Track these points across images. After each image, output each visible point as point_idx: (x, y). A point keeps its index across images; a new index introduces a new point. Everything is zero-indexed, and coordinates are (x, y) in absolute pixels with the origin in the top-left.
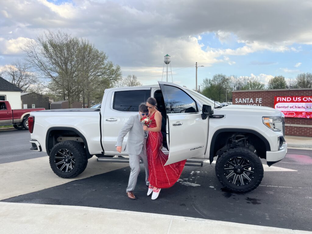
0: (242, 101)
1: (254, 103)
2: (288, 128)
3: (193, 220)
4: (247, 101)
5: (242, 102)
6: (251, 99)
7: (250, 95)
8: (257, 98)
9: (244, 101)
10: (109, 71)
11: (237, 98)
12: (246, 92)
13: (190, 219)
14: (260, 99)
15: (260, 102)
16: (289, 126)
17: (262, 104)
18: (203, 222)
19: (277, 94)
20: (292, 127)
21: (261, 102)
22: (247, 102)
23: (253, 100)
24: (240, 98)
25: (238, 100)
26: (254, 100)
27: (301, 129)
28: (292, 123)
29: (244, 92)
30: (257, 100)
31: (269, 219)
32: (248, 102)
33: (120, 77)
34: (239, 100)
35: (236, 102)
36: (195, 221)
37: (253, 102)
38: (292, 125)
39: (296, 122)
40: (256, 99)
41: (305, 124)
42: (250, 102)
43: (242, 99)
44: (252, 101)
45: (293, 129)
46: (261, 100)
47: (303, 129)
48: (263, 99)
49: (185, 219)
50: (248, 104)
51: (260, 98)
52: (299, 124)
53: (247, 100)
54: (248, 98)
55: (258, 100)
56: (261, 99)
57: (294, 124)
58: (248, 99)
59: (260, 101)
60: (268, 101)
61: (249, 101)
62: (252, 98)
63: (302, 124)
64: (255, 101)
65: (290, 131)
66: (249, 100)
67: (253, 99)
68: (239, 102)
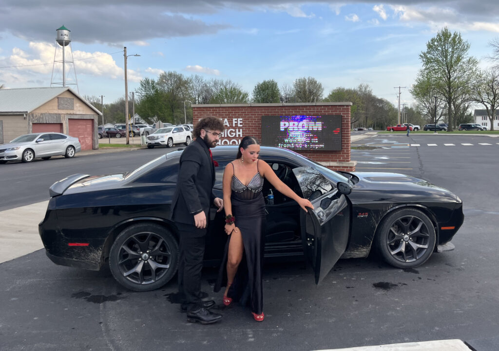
1: (230, 126)
7: (225, 113)
8: (235, 117)
17: (243, 129)
19: (265, 112)
21: (241, 126)
26: (231, 122)
29: (213, 107)
44: (226, 122)
46: (240, 121)
48: (244, 119)
51: (239, 118)
55: (237, 121)
60: (252, 124)
62: (226, 117)
67: (228, 119)
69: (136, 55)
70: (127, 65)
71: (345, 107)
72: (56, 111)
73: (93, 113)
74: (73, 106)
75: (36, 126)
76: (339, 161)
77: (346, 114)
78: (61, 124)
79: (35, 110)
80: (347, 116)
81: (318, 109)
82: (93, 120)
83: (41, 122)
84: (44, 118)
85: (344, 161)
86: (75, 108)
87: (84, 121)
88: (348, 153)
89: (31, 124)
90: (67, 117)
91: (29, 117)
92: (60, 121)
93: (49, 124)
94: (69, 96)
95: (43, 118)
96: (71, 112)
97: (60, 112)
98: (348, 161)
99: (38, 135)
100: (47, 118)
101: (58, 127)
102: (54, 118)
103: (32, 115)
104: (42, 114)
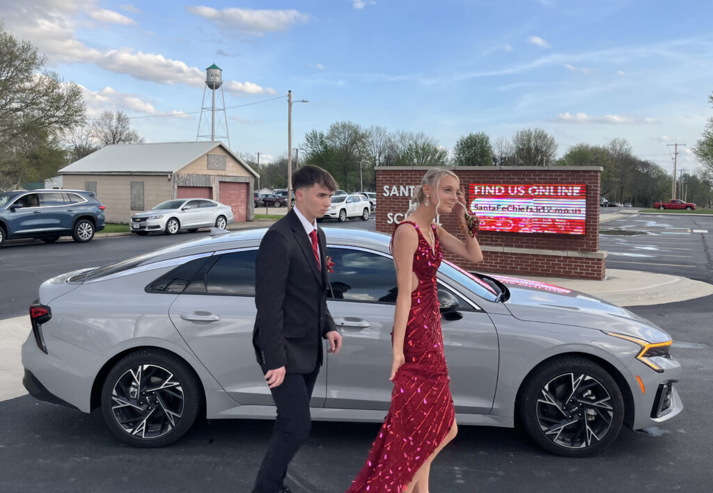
2: (499, 257)
5: (398, 195)
7: (417, 178)
9: (403, 193)
10: (46, 98)
11: (386, 184)
12: (407, 171)
16: (501, 253)
19: (475, 178)
20: (508, 253)
22: (409, 196)
24: (394, 184)
25: (390, 190)
27: (526, 259)
28: (506, 246)
29: (402, 171)
31: (462, 481)
34: (393, 190)
35: (384, 194)
38: (507, 250)
39: (514, 242)
41: (533, 247)
43: (399, 187)
45: (509, 258)
47: (530, 259)
52: (522, 247)
54: (411, 184)
57: (511, 246)
65: (502, 263)
68: (391, 195)
69: (304, 101)
70: (292, 114)
71: (592, 174)
72: (205, 172)
73: (248, 175)
74: (225, 166)
75: (182, 191)
76: (581, 250)
77: (593, 183)
78: (210, 188)
79: (181, 169)
80: (594, 186)
81: (552, 175)
82: (248, 184)
83: (187, 185)
84: (191, 180)
85: (588, 250)
86: (228, 169)
87: (238, 185)
88: (595, 240)
89: (176, 187)
90: (217, 180)
91: (174, 178)
92: (210, 183)
93: (197, 187)
94: (220, 153)
95: (189, 180)
96: (223, 173)
97: (210, 172)
98: (595, 251)
99: (185, 201)
100: (194, 180)
101: (206, 192)
102: (202, 180)
103: (178, 176)
104: (189, 175)
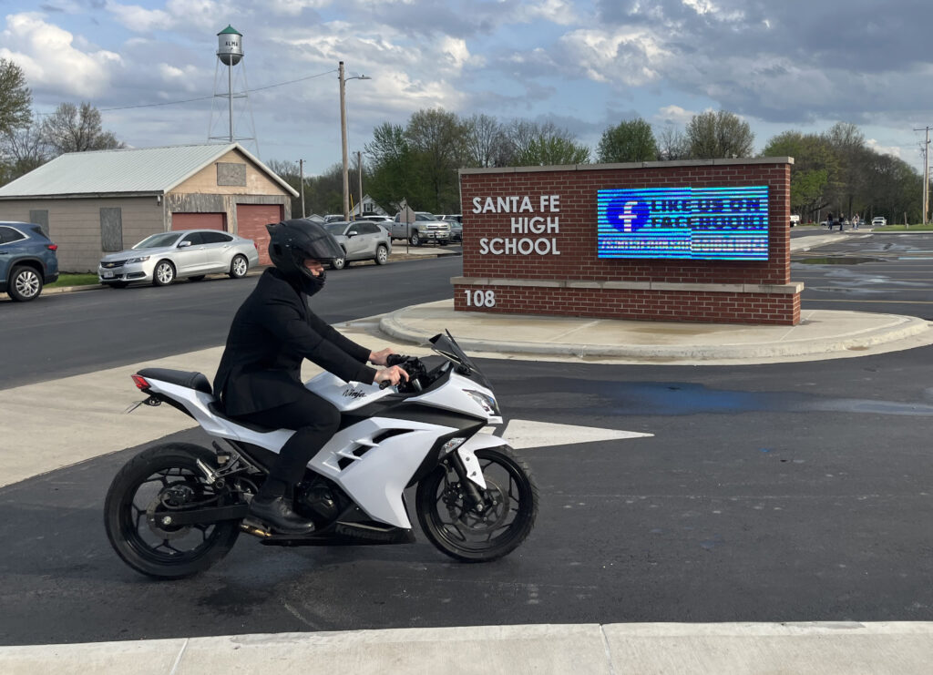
0: (496, 208)
1: (535, 211)
2: (645, 297)
3: (262, 641)
4: (511, 207)
5: (494, 211)
6: (526, 199)
7: (523, 184)
8: (545, 194)
9: (502, 207)
11: (477, 195)
12: (506, 174)
13: (252, 642)
14: (552, 197)
15: (552, 209)
16: (647, 291)
17: (560, 216)
18: (302, 642)
19: (606, 182)
20: (657, 291)
21: (557, 210)
22: (511, 211)
23: (531, 202)
24: (489, 195)
25: (482, 203)
26: (536, 203)
27: (684, 298)
28: (654, 280)
30: (545, 200)
31: (536, 602)
32: (515, 210)
33: (19, 114)
34: (487, 204)
35: (474, 210)
36: (270, 645)
37: (531, 210)
38: (656, 286)
39: (666, 274)
40: (543, 198)
41: (694, 281)
42: (521, 211)
43: (496, 199)
44: (527, 204)
45: (659, 298)
46: (555, 200)
47: (689, 298)
48: (563, 197)
49: (236, 645)
50: (517, 215)
51: (553, 194)
52: (678, 281)
53: (511, 202)
54: (513, 194)
55: (549, 200)
56: (557, 197)
57: (662, 280)
58: (515, 199)
59: (556, 206)
60: (578, 206)
61: (518, 207)
62: (526, 194)
63: (685, 281)
64: (539, 207)
65: (648, 307)
66: (519, 203)
67: (530, 198)
68: (484, 211)
72: (215, 190)
73: (281, 193)
74: (245, 180)
75: (180, 219)
76: (765, 282)
77: (778, 182)
78: (224, 215)
79: (177, 187)
80: (781, 187)
81: (718, 173)
82: (282, 206)
83: (186, 211)
84: (193, 202)
85: (775, 282)
86: (248, 184)
87: (266, 208)
88: (784, 266)
89: (170, 214)
90: (234, 201)
91: (167, 200)
92: (222, 208)
93: (202, 213)
94: (237, 159)
95: (190, 202)
96: (242, 190)
97: (221, 190)
98: (784, 283)
99: (181, 234)
100: (198, 203)
101: (218, 219)
102: (210, 203)
103: (172, 197)
104: (189, 195)
